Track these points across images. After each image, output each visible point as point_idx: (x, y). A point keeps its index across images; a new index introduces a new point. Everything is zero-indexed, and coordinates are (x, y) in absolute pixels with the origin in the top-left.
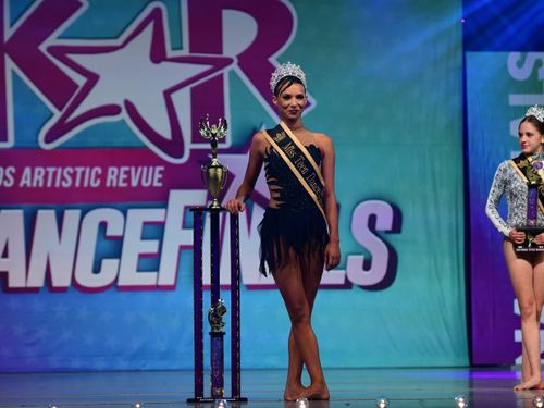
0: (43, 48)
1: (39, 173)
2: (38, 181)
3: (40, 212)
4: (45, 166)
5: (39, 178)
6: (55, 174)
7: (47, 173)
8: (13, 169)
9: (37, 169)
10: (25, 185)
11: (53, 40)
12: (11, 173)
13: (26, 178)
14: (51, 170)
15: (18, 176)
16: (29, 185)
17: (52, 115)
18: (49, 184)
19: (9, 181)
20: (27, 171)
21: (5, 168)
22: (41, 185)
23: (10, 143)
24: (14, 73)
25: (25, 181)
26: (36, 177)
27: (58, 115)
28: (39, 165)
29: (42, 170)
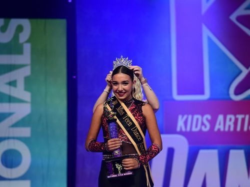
0: (233, 17)
1: (230, 120)
2: (230, 127)
3: (232, 152)
4: (235, 114)
5: (230, 124)
6: (243, 120)
7: (236, 120)
8: (209, 117)
9: (228, 117)
10: (219, 130)
11: (241, 11)
12: (207, 119)
13: (220, 124)
14: (240, 117)
15: (213, 122)
16: (222, 129)
17: (241, 72)
18: (239, 129)
19: (206, 127)
20: (221, 117)
21: (203, 115)
22: (232, 129)
23: (206, 96)
24: (209, 39)
25: (219, 126)
26: (228, 123)
27: (245, 72)
28: (230, 113)
29: (233, 117)
